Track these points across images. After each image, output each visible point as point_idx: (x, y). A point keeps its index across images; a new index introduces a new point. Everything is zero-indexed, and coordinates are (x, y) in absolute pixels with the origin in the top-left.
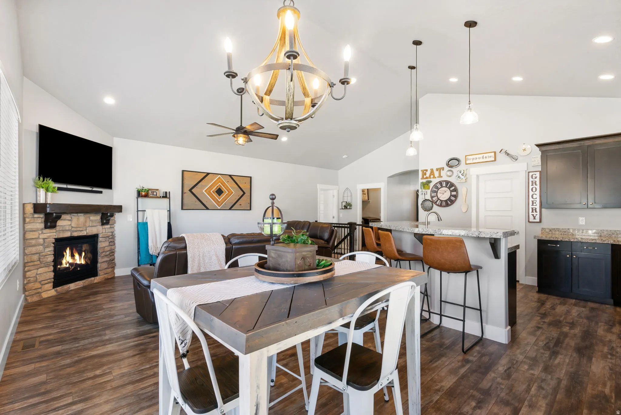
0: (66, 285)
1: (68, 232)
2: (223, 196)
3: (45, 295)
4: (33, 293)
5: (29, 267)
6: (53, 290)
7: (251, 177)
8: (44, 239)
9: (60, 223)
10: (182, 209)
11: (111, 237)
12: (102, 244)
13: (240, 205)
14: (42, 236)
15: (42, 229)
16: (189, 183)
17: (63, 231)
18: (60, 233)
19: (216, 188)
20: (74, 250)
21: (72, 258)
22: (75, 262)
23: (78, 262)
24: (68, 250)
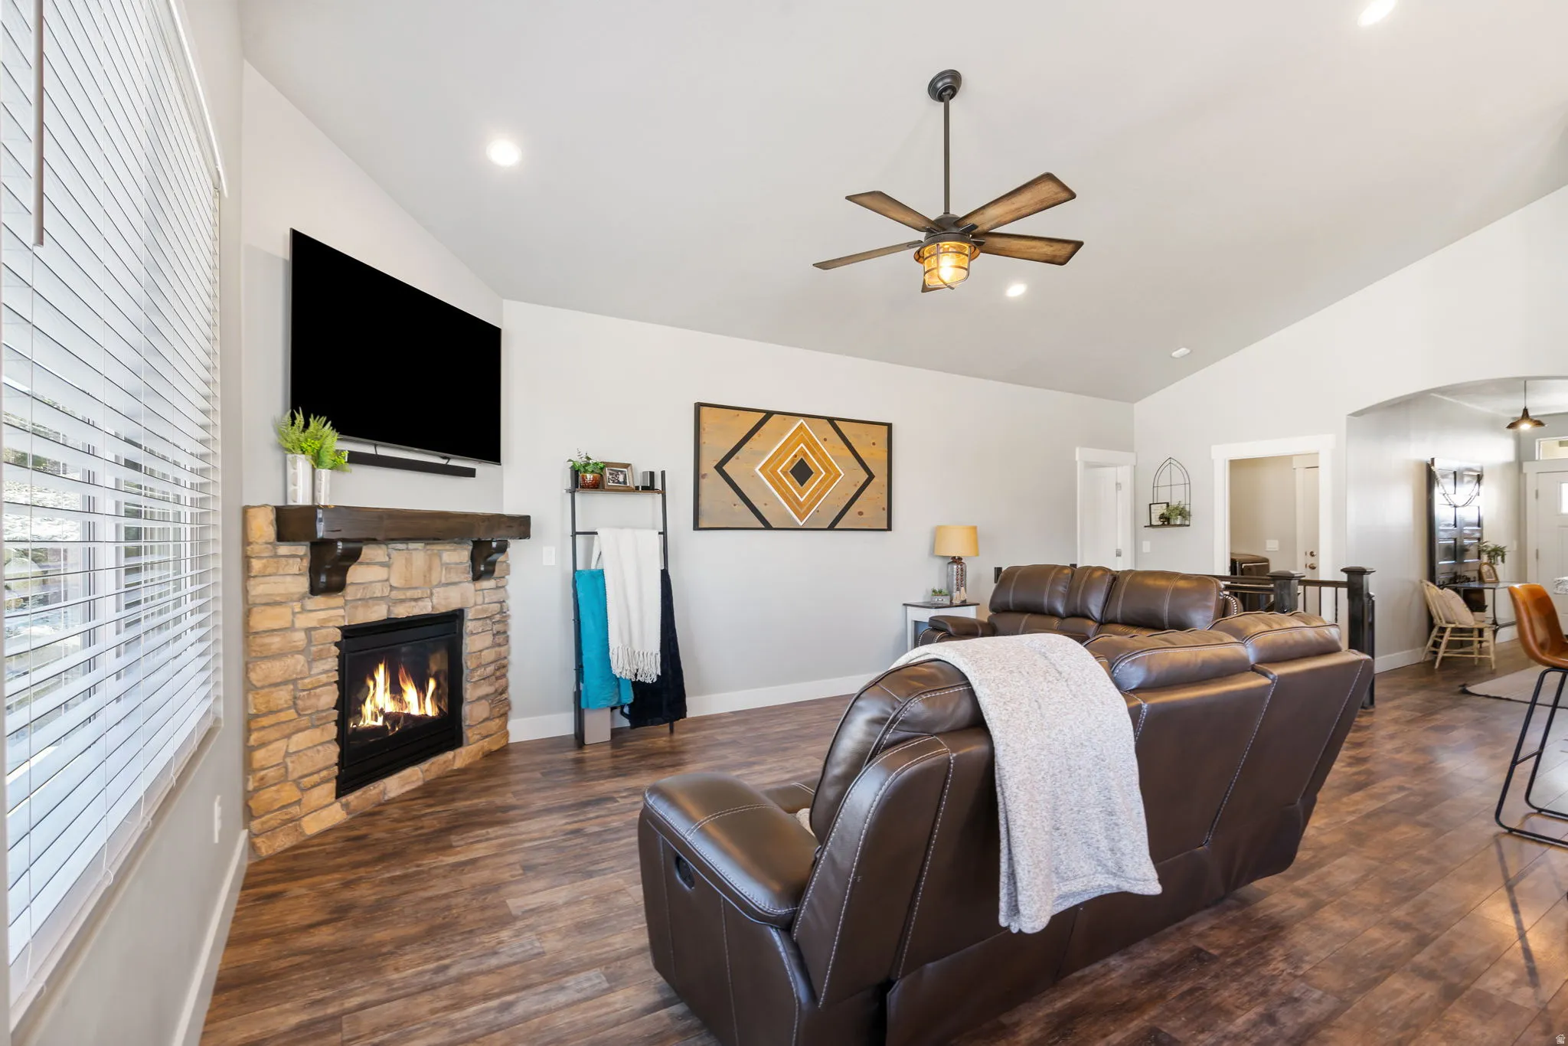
0: (375, 784)
1: (379, 605)
2: (813, 484)
3: (312, 826)
4: (274, 823)
5: (262, 733)
6: (337, 805)
7: (889, 426)
8: (308, 631)
9: (356, 574)
10: (696, 527)
11: (498, 617)
12: (475, 643)
13: (861, 513)
14: (303, 621)
15: (302, 598)
16: (716, 446)
17: (365, 601)
18: (356, 608)
19: (792, 461)
20: (402, 673)
21: (393, 698)
22: (406, 712)
23: (414, 710)
24: (381, 674)
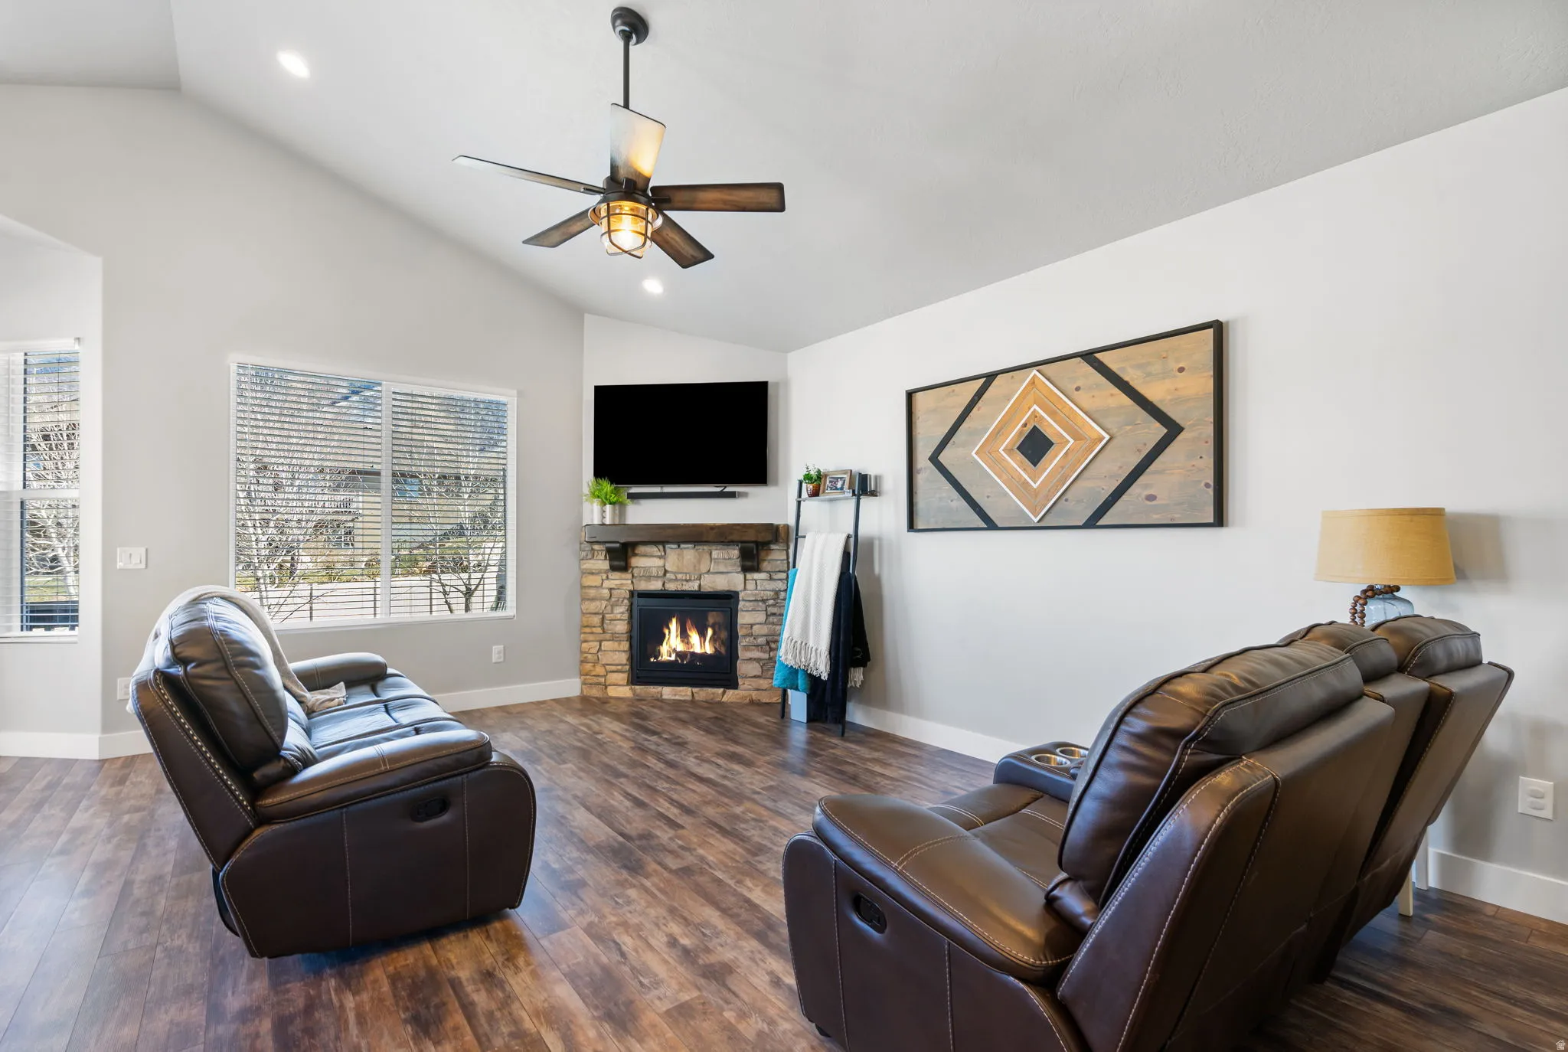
0: (655, 687)
1: (657, 580)
3: (612, 692)
4: (591, 681)
5: (586, 635)
6: (628, 688)
7: (1218, 329)
8: (611, 589)
9: (635, 561)
10: (911, 527)
11: (771, 602)
12: (748, 617)
13: (1151, 498)
14: (606, 584)
15: (606, 572)
16: (929, 435)
17: (649, 578)
18: (640, 580)
19: (1020, 433)
20: (689, 624)
21: (683, 641)
22: (692, 650)
23: (697, 649)
24: (674, 625)
